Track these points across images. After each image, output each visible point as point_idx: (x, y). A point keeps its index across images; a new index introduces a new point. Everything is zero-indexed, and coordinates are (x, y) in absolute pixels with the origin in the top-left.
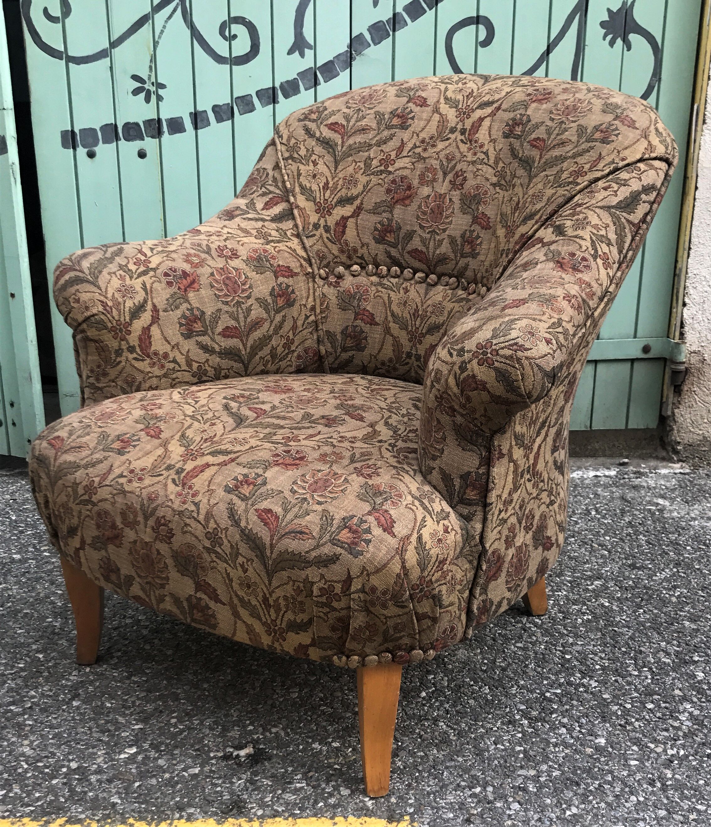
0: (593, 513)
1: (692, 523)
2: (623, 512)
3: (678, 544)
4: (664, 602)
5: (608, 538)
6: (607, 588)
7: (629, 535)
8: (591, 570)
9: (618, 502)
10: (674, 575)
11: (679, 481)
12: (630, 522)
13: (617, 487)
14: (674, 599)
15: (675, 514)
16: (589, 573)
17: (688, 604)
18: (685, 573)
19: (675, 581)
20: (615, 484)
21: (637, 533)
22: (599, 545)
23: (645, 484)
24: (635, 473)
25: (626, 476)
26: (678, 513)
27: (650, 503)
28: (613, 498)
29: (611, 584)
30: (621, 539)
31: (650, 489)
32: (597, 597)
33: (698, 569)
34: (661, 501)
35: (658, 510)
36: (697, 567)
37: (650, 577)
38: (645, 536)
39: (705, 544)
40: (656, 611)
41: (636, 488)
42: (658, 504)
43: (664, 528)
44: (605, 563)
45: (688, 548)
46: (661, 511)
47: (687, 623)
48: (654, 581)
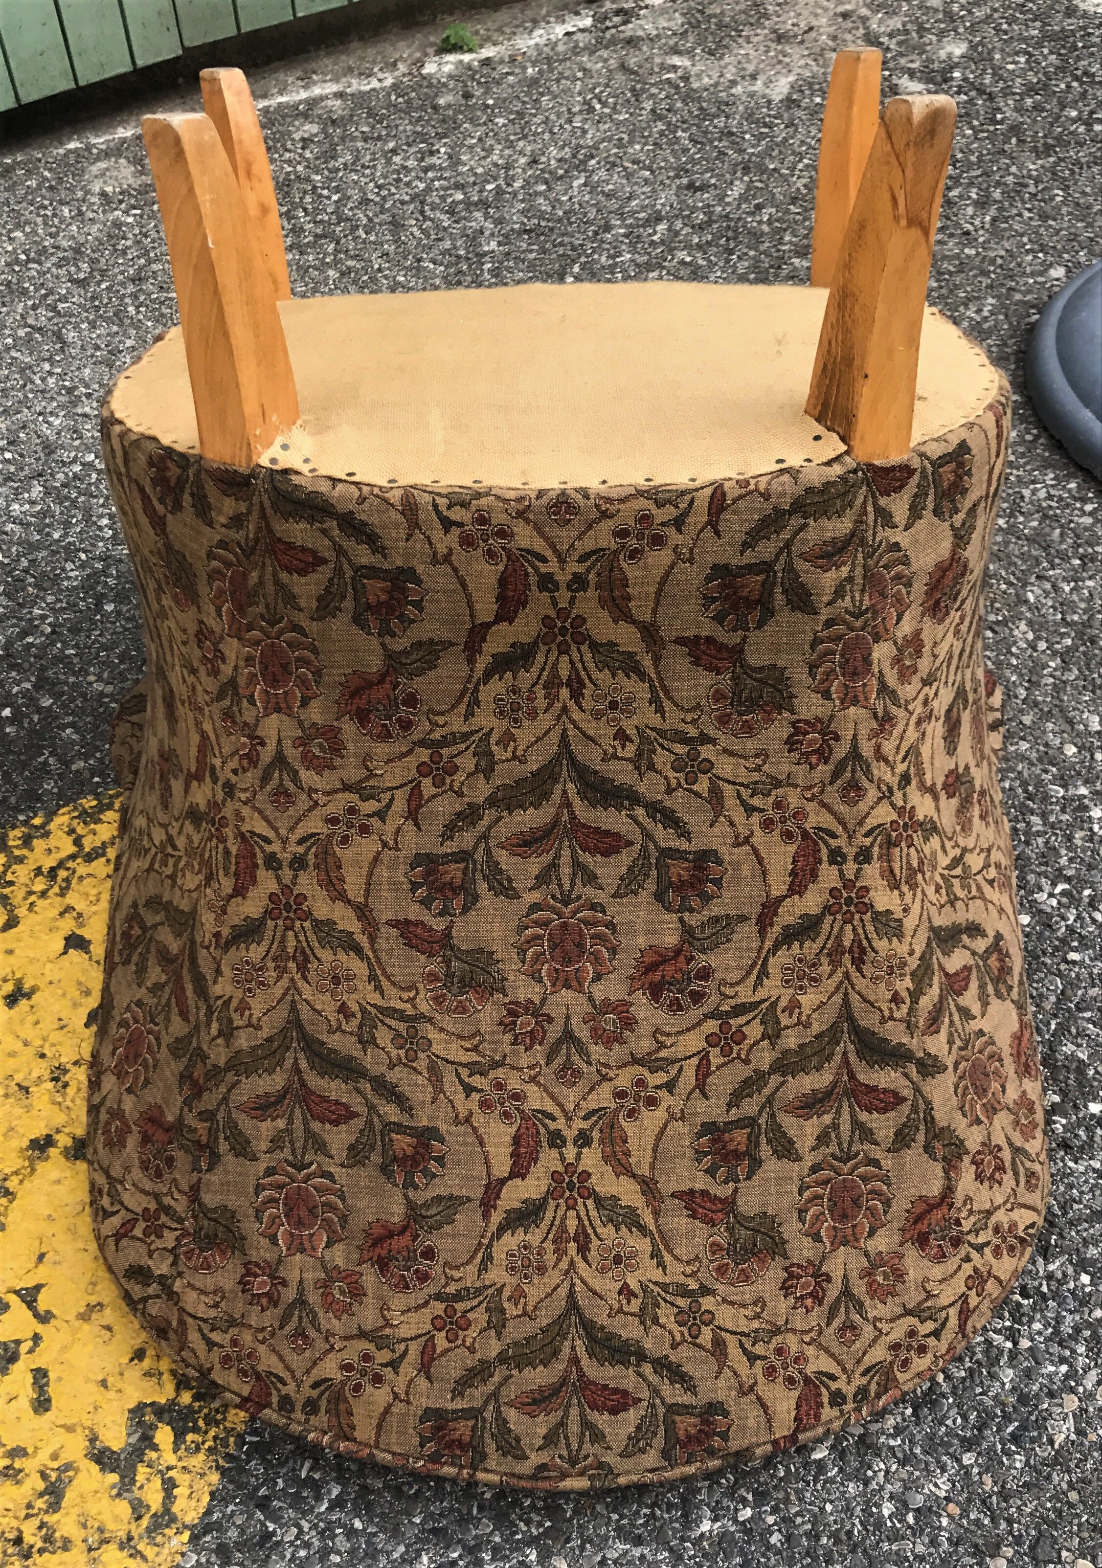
0: (598, 106)
1: (733, 91)
2: (636, 94)
3: (731, 134)
4: (756, 237)
5: (638, 147)
6: (677, 233)
7: (662, 133)
8: (643, 208)
9: (620, 77)
10: (748, 189)
11: (684, 15)
12: (653, 111)
13: (606, 47)
14: (765, 228)
15: (706, 80)
16: (642, 215)
17: (785, 230)
18: (761, 181)
19: (754, 197)
20: (600, 44)
21: (672, 128)
22: (634, 162)
23: (640, 33)
24: (618, 12)
25: (608, 23)
26: (709, 76)
27: (664, 68)
28: (610, 71)
29: (678, 224)
30: (655, 144)
31: (651, 40)
32: (671, 250)
33: (774, 170)
34: (676, 60)
35: (681, 78)
36: (772, 166)
37: (721, 199)
38: (684, 131)
39: (766, 125)
40: (752, 253)
41: (631, 42)
42: (675, 68)
43: (701, 109)
44: (654, 191)
45: (747, 136)
46: (686, 78)
47: (796, 261)
48: (728, 204)
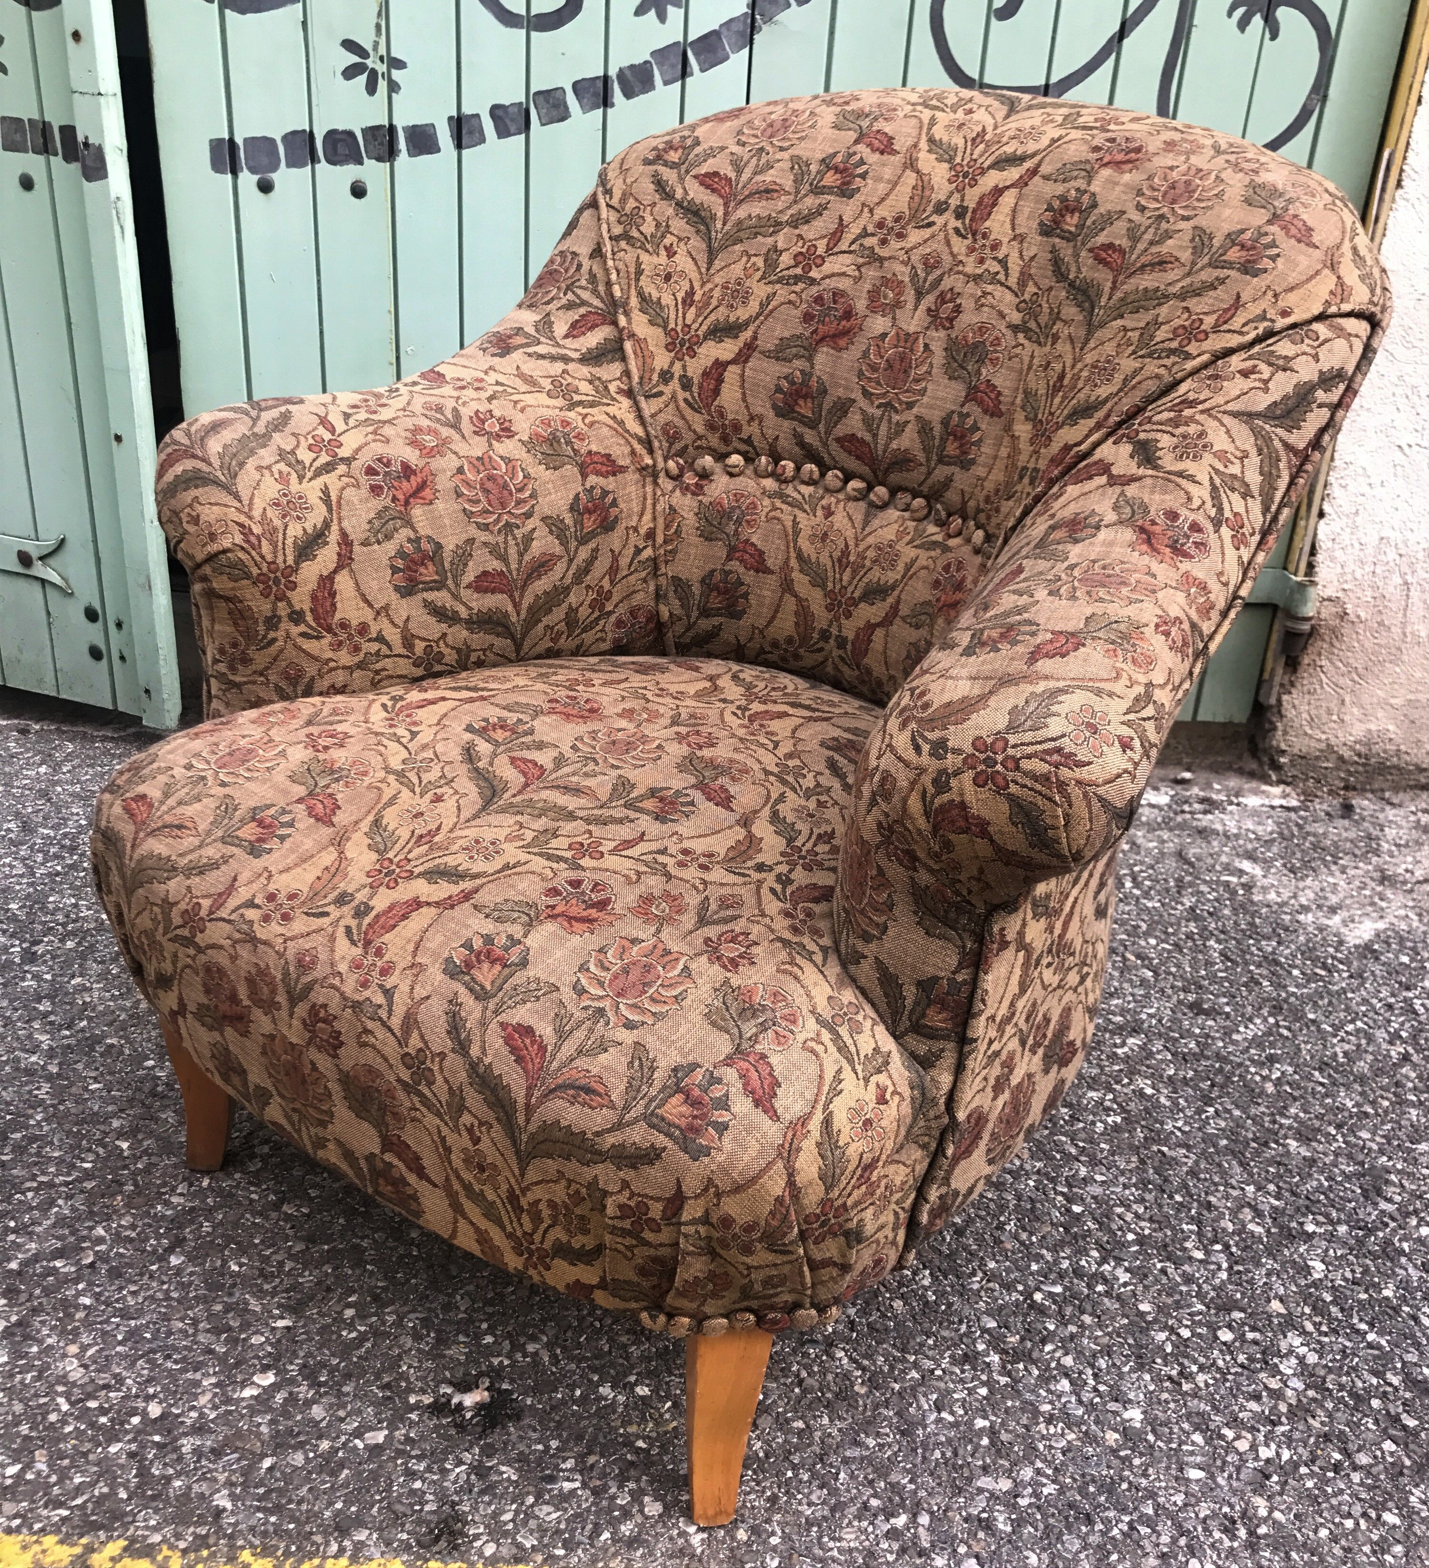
0: (1128, 884)
1: (1301, 918)
2: (1181, 886)
3: (1277, 963)
4: (1253, 1093)
5: (1153, 942)
6: (1150, 1055)
7: (1189, 936)
8: (1123, 1012)
9: (1171, 863)
10: (1269, 1033)
11: (1278, 824)
12: (1192, 909)
13: (1171, 830)
14: (1270, 1088)
15: (1272, 896)
16: (1119, 1019)
17: (1295, 1099)
18: (1289, 1029)
19: (1272, 1045)
20: (1167, 824)
21: (1205, 934)
22: (1138, 956)
23: (1219, 827)
24: (1202, 801)
25: (1186, 808)
26: (1278, 894)
27: (1228, 868)
28: (1162, 854)
29: (1158, 1045)
30: (1176, 945)
31: (1228, 837)
32: (1132, 1073)
33: (1313, 1021)
34: (1246, 865)
35: (1243, 885)
36: (1311, 1016)
37: (1227, 1033)
38: (1219, 941)
39: (1324, 966)
40: (1237, 1113)
41: (1204, 833)
42: (1241, 872)
43: (1252, 924)
44: (1147, 996)
45: (1296, 972)
46: (1248, 887)
47: (1293, 1144)
48: (1235, 1043)
